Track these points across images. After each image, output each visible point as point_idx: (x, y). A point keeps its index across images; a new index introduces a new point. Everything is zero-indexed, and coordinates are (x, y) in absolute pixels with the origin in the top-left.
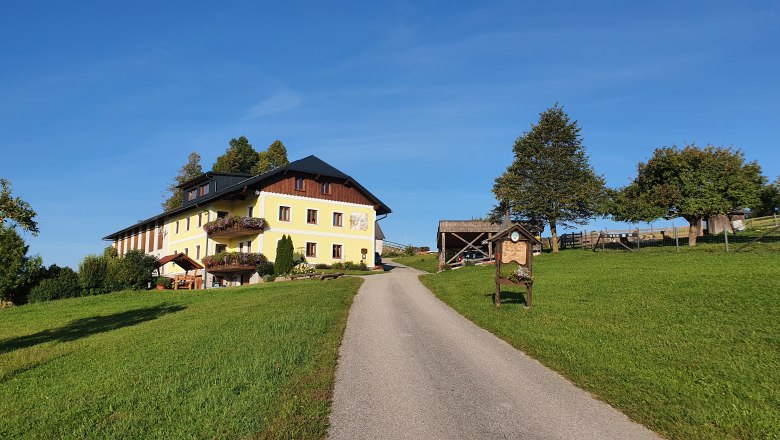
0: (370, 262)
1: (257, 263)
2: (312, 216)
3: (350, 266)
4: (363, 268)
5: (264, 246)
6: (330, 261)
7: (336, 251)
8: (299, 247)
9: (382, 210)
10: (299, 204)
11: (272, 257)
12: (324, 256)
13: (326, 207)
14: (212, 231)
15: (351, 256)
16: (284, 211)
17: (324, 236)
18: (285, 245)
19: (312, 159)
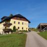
0: (28, 30)
1: (10, 30)
2: (19, 23)
3: (25, 31)
4: (26, 31)
5: (11, 27)
6: (22, 30)
7: (23, 28)
8: (17, 28)
9: (29, 22)
10: (17, 21)
11: (12, 29)
12: (21, 29)
13: (21, 22)
14: (4, 25)
15: (25, 29)
16: (15, 22)
17: (21, 26)
18: (14, 27)
19: (19, 15)
